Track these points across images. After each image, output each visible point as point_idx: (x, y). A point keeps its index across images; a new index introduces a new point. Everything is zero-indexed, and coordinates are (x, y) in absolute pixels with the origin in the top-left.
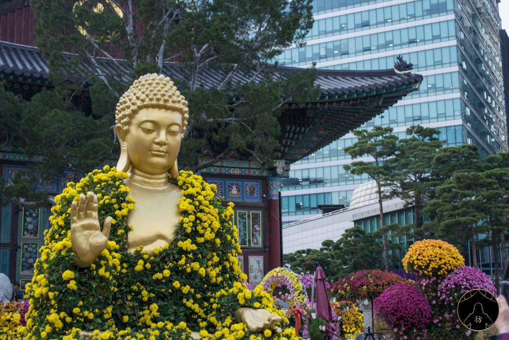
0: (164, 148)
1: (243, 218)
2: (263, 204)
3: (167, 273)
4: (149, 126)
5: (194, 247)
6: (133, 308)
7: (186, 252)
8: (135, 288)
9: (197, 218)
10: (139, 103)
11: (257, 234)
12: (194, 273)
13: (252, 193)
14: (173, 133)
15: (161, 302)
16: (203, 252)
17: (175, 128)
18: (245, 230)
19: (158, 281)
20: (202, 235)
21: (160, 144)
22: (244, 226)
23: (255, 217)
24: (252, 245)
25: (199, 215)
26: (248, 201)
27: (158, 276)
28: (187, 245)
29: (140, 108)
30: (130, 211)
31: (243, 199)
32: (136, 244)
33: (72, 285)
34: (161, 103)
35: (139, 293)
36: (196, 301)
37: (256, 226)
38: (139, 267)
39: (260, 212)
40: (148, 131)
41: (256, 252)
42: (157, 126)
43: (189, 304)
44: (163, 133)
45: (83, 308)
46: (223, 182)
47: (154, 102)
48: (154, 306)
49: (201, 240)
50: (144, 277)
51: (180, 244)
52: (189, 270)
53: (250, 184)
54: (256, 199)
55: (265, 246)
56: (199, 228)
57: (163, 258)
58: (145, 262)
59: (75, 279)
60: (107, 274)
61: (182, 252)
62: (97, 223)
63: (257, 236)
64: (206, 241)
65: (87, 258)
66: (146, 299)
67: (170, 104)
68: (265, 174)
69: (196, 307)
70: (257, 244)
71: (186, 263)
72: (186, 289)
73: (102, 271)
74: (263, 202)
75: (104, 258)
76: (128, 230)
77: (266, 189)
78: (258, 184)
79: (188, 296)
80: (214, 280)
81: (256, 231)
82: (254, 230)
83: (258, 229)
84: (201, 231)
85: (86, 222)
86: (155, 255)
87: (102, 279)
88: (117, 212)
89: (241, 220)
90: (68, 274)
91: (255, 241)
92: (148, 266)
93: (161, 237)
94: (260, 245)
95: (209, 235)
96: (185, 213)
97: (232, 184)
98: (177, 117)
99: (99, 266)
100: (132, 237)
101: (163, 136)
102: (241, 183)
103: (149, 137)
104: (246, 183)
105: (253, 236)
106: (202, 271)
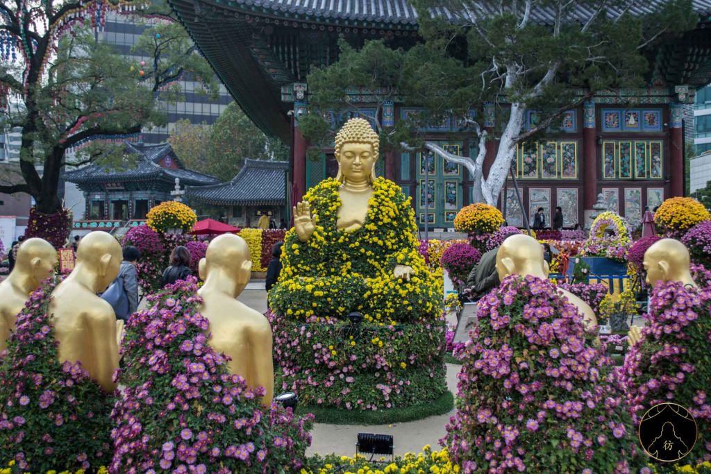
0: (359, 167)
1: (641, 149)
2: (665, 134)
3: (357, 244)
4: (349, 154)
5: (376, 228)
6: (338, 264)
7: (370, 231)
8: (339, 252)
9: (379, 210)
10: (343, 140)
11: (657, 165)
12: (375, 244)
13: (652, 122)
14: (365, 157)
15: (354, 261)
16: (382, 230)
17: (366, 154)
18: (643, 161)
19: (352, 249)
20: (382, 220)
21: (357, 165)
22: (643, 156)
23: (656, 148)
24: (651, 177)
25: (381, 208)
26: (648, 130)
27: (352, 245)
28: (372, 227)
29: (344, 143)
30: (338, 207)
31: (641, 129)
32: (341, 227)
33: (297, 252)
34: (356, 139)
35: (341, 255)
36: (376, 260)
37: (655, 157)
38: (341, 241)
39: (661, 143)
40: (349, 157)
41: (655, 184)
42: (354, 154)
43: (371, 261)
44: (358, 158)
45: (303, 265)
46: (619, 112)
47: (351, 140)
48: (349, 263)
49: (380, 223)
50: (344, 246)
51: (366, 226)
52: (371, 242)
53: (649, 113)
54: (657, 128)
55: (665, 178)
56: (380, 216)
57: (357, 234)
58: (346, 237)
59: (299, 249)
60: (316, 246)
61: (368, 231)
62: (309, 217)
63: (657, 167)
64: (384, 224)
65: (305, 237)
66: (344, 259)
67: (361, 140)
68: (666, 101)
69: (376, 264)
70: (656, 175)
71: (370, 237)
72: (369, 253)
73: (313, 245)
74: (664, 131)
75: (315, 237)
76: (336, 218)
77: (667, 117)
78: (658, 112)
79: (370, 257)
80: (390, 247)
81: (656, 162)
82: (654, 161)
83: (658, 159)
84: (381, 218)
85: (302, 217)
86: (351, 234)
87: (314, 249)
88: (330, 208)
89: (639, 151)
90: (295, 246)
91: (655, 172)
92: (347, 239)
93: (356, 222)
94: (660, 176)
95: (386, 220)
96: (372, 207)
97: (630, 114)
98: (367, 147)
99: (312, 241)
100: (339, 222)
101: (357, 160)
102: (639, 112)
103: (351, 160)
104: (644, 112)
105: (652, 168)
106: (380, 243)
